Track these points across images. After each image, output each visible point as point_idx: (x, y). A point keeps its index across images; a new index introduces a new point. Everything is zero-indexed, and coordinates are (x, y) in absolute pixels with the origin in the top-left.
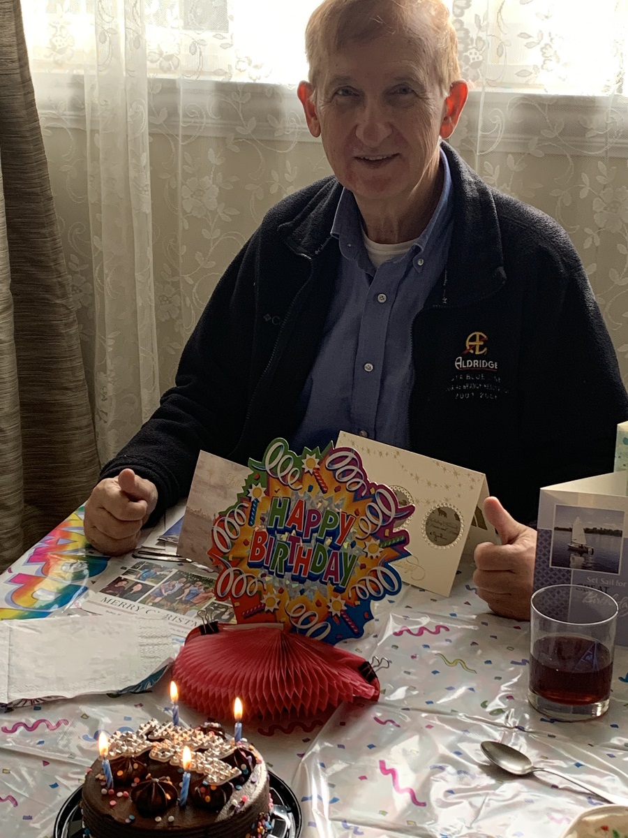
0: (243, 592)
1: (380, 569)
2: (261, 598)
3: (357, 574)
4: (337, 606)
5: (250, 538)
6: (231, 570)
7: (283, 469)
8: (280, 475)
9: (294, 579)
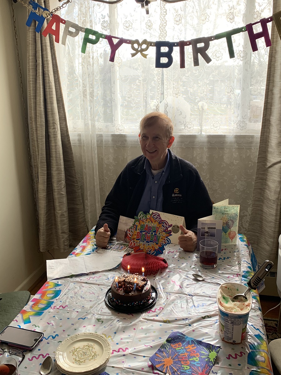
0: (135, 246)
1: (166, 238)
2: (139, 247)
3: (161, 240)
4: (157, 247)
5: (136, 234)
6: (132, 241)
7: (142, 218)
8: (142, 220)
9: (146, 242)
